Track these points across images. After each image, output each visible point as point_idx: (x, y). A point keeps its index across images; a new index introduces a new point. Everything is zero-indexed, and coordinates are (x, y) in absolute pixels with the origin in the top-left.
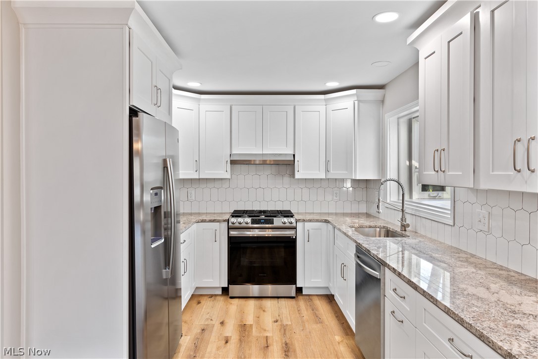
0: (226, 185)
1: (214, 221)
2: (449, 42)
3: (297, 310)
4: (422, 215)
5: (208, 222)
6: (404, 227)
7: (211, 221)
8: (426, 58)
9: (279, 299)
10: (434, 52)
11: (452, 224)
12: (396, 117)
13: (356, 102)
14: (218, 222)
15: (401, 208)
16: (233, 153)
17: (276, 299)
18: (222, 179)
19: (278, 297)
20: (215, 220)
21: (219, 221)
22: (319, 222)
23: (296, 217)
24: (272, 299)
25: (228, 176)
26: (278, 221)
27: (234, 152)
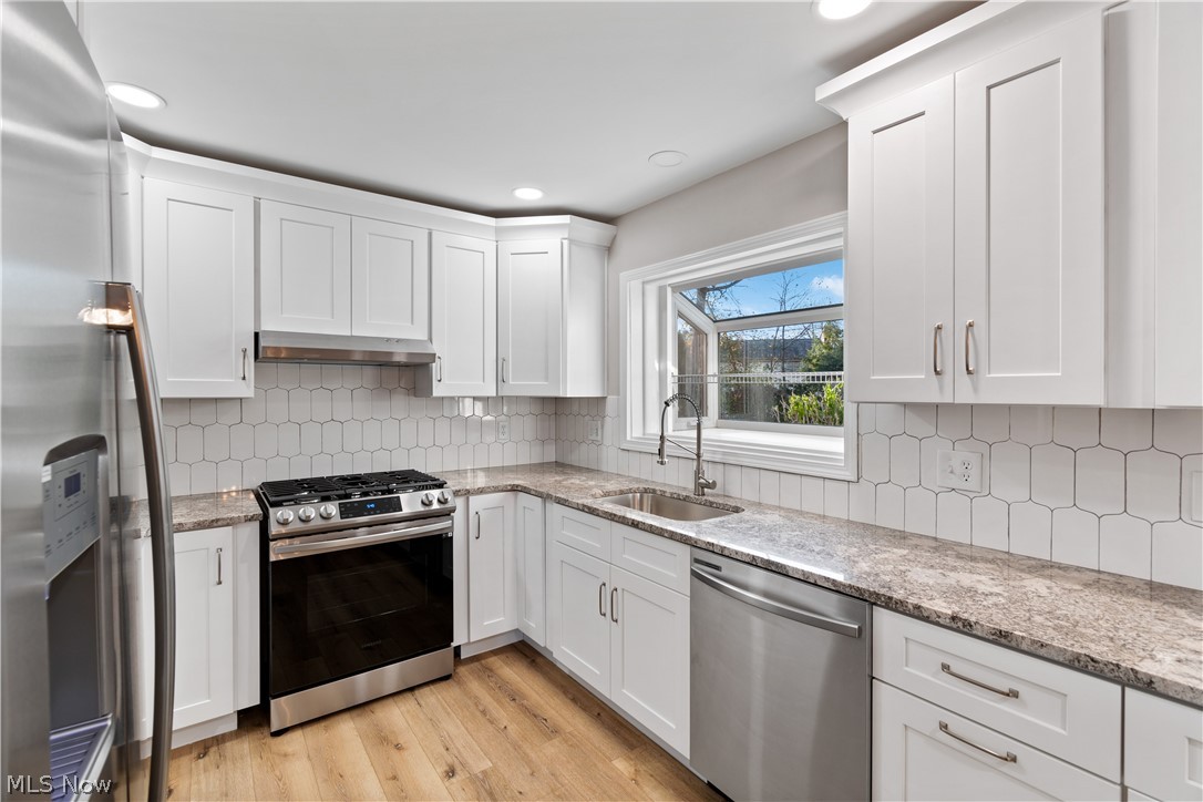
0: (232, 415)
1: (213, 524)
2: (989, 88)
3: (478, 714)
4: (746, 462)
5: (190, 530)
6: (701, 487)
7: (200, 526)
8: (875, 132)
9: (416, 692)
10: (923, 114)
11: (854, 478)
12: (641, 280)
13: (566, 242)
14: (228, 525)
15: (696, 452)
16: (263, 329)
17: (409, 695)
18: (216, 399)
19: (411, 689)
20: (217, 520)
21: (230, 523)
22: (499, 491)
23: (452, 484)
24: (396, 698)
25: (247, 390)
26: (410, 502)
27: (266, 326)
